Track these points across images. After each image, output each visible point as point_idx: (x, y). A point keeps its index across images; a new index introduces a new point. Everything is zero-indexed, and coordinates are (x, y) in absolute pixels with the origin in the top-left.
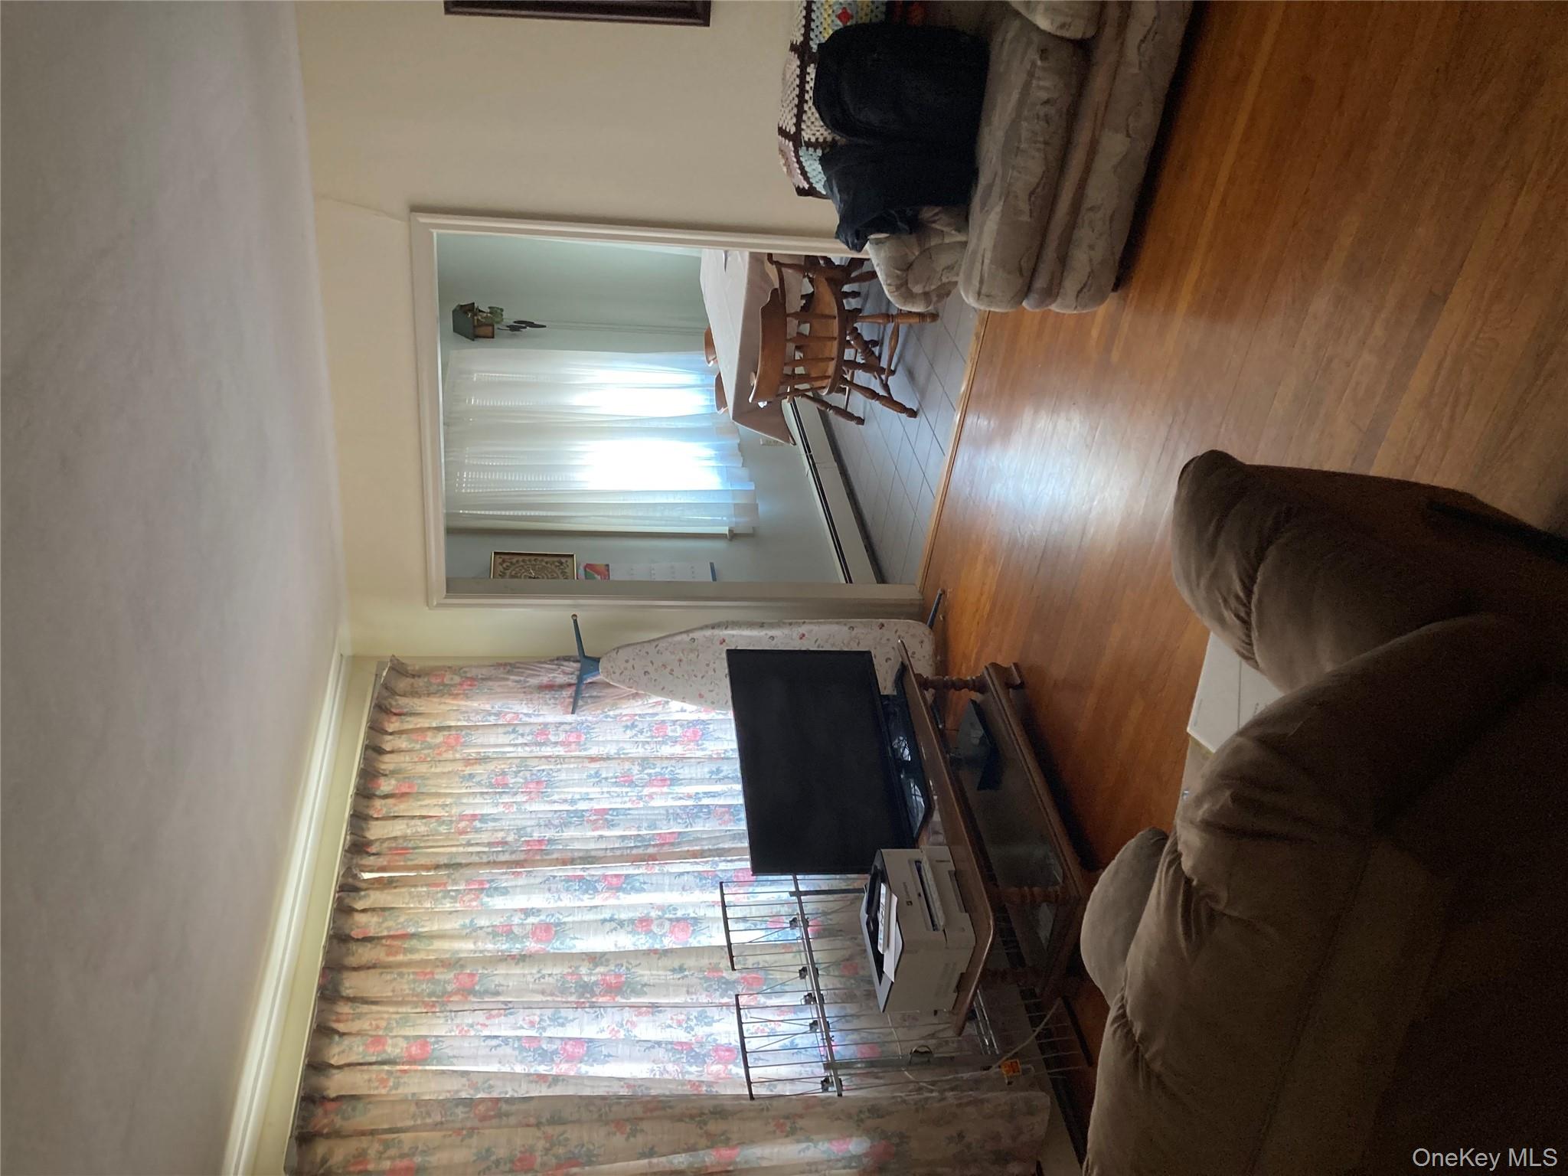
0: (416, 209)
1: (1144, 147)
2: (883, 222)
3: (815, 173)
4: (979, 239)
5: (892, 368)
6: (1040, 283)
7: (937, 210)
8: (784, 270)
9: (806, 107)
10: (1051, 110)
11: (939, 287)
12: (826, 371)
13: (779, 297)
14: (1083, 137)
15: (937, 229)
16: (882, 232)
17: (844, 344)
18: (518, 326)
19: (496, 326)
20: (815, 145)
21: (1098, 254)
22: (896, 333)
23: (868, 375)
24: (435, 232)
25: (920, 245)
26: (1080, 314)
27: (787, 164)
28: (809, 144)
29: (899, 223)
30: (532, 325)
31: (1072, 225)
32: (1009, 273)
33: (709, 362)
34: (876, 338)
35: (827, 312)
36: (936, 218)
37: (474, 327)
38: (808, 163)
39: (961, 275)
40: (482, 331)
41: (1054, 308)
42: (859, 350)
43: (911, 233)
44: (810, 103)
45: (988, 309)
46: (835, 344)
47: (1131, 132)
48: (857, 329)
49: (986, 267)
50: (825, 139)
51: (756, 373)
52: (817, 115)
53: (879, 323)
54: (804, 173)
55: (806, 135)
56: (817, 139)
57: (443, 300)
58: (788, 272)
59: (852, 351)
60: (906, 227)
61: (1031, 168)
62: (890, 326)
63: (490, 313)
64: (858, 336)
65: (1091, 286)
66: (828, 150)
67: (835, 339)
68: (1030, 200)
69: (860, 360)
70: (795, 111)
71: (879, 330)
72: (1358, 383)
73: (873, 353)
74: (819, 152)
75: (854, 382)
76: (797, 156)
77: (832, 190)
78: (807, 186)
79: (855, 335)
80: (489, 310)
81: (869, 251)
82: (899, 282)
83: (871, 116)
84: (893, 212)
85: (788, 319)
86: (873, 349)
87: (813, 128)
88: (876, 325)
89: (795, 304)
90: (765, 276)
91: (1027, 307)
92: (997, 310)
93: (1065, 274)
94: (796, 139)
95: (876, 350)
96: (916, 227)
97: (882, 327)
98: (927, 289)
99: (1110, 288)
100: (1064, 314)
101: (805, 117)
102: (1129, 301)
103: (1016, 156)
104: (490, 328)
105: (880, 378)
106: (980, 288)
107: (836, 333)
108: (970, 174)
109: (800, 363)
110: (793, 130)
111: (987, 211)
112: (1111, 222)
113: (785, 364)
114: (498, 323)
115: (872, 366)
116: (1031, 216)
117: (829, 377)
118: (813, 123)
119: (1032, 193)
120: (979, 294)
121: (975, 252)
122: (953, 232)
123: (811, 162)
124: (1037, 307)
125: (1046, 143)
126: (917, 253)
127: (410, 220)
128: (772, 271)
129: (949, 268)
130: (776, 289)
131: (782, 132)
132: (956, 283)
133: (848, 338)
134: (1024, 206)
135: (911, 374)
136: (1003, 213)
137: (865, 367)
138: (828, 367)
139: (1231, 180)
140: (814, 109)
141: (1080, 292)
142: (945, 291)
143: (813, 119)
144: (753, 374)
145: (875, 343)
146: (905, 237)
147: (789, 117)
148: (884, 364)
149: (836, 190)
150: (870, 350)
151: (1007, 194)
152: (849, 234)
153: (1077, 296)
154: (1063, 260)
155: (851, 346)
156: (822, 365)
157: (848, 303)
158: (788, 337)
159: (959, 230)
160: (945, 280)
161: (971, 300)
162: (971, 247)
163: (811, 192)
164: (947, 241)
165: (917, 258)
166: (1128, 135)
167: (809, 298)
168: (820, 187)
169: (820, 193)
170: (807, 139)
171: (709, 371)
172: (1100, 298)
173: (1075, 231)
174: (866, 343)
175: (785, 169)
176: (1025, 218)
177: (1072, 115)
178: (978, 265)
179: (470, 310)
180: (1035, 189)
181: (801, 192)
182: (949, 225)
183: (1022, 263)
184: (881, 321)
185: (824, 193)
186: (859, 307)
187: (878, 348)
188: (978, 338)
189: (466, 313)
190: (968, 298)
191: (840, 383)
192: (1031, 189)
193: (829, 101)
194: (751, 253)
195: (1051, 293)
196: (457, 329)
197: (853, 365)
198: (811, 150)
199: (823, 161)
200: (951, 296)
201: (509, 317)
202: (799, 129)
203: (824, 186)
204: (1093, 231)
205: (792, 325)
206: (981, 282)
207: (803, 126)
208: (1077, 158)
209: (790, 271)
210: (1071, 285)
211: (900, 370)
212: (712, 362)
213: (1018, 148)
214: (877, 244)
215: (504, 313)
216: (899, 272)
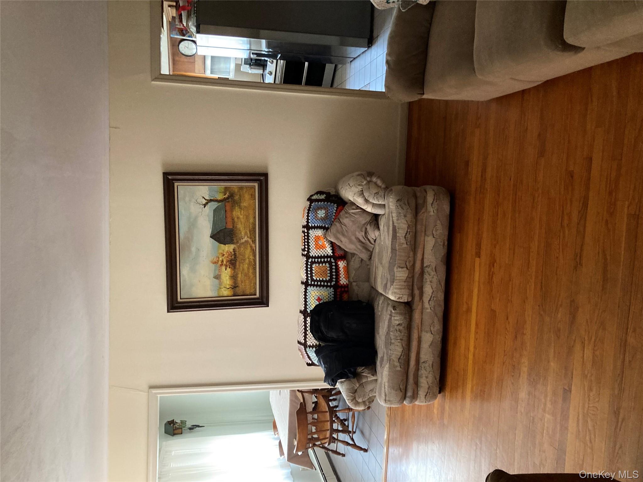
0: (152, 387)
1: (439, 338)
2: (342, 374)
3: (313, 357)
4: (382, 377)
5: (354, 430)
6: (409, 394)
7: (363, 368)
8: (304, 394)
9: (308, 333)
10: (401, 328)
11: (368, 399)
12: (326, 435)
13: (303, 406)
14: (415, 336)
15: (364, 375)
16: (343, 379)
17: (332, 422)
18: (192, 428)
19: (183, 429)
20: (312, 347)
21: (430, 379)
22: (353, 416)
23: (344, 434)
24: (159, 396)
25: (359, 383)
26: (428, 405)
27: (302, 355)
28: (310, 346)
29: (349, 374)
30: (198, 426)
31: (417, 369)
32: (396, 391)
33: (275, 435)
34: (345, 418)
35: (324, 410)
36: (363, 371)
37: (174, 430)
38: (310, 353)
39: (377, 393)
40: (176, 432)
41: (417, 403)
42: (339, 424)
43: (354, 378)
44: (309, 331)
45: (390, 406)
46: (329, 423)
47: (432, 332)
48: (337, 415)
49: (386, 390)
50: (316, 344)
51: (296, 439)
52: (312, 335)
53: (346, 412)
54: (309, 357)
55: (309, 343)
56: (313, 344)
57: (161, 419)
58: (306, 395)
59: (336, 424)
60: (352, 376)
61: (397, 350)
62: (351, 413)
63: (181, 423)
64: (338, 418)
65: (430, 392)
66: (317, 348)
67: (328, 421)
68: (399, 361)
69: (340, 428)
70: (304, 334)
71: (346, 415)
72: (547, 427)
73: (345, 424)
74: (314, 349)
75: (339, 439)
76: (306, 351)
77: (321, 363)
78: (311, 362)
79: (337, 417)
80: (180, 422)
81: (338, 386)
82: (352, 398)
83: (332, 334)
84: (346, 370)
85: (308, 414)
86: (345, 423)
87: (311, 340)
88: (345, 414)
89: (310, 407)
90: (296, 397)
91: (406, 404)
92: (394, 406)
93: (419, 389)
94: (305, 345)
95: (346, 423)
96: (356, 376)
97: (347, 413)
98: (364, 400)
99: (438, 392)
100: (421, 405)
101: (307, 337)
102: (446, 397)
103: (391, 345)
104: (181, 430)
105: (350, 436)
106: (385, 398)
107: (328, 419)
108: (374, 353)
109: (314, 433)
110: (303, 342)
111: (383, 367)
112: (432, 367)
113: (308, 435)
114: (184, 427)
115: (345, 431)
116: (401, 367)
117: (328, 438)
118: (311, 338)
119: (399, 359)
120: (385, 400)
121: (381, 384)
122: (371, 376)
123: (312, 353)
124: (410, 403)
125: (401, 340)
126: (358, 386)
127: (149, 392)
128: (299, 395)
129: (372, 390)
130: (302, 403)
131: (299, 342)
132: (375, 396)
133: (334, 419)
134: (397, 364)
135: (362, 433)
136: (390, 368)
137: (342, 431)
138: (327, 433)
139: (475, 348)
140: (311, 333)
141: (426, 396)
142: (371, 400)
143: (311, 337)
144: (295, 440)
145: (345, 420)
146: (352, 380)
147: (301, 337)
148: (350, 429)
149: (322, 363)
150: (344, 423)
151: (390, 360)
152: (329, 381)
153: (425, 398)
154: (417, 383)
155: (335, 422)
156: (324, 433)
157: (332, 404)
158: (308, 423)
159: (373, 375)
160: (370, 395)
161: (382, 403)
162: (379, 381)
163: (313, 364)
164: (369, 379)
165: (358, 387)
166: (432, 334)
167: (316, 403)
168: (316, 362)
169: (316, 364)
170: (309, 345)
171: (276, 439)
172: (435, 397)
173: (419, 372)
174: (341, 420)
175: (301, 356)
176: (399, 369)
177: (409, 328)
178: (383, 389)
179: (172, 423)
180: (400, 357)
181: (309, 365)
182: (369, 373)
183: (401, 387)
184: (347, 411)
185: (318, 364)
186: (337, 405)
187: (347, 422)
188: (388, 416)
189: (170, 424)
190: (381, 402)
191: (333, 440)
192: (399, 357)
193: (316, 330)
194: (291, 391)
195: (415, 397)
196: (166, 432)
197: (337, 431)
198: (311, 348)
199: (316, 352)
200: (374, 402)
201: (189, 424)
202: (306, 341)
203: (318, 362)
204: (426, 371)
205: (310, 417)
206: (386, 395)
207: (307, 340)
208: (414, 344)
209: (307, 394)
210: (422, 393)
211: (358, 432)
212: (277, 435)
213: (391, 342)
214: (341, 383)
215: (187, 423)
216: (352, 394)
